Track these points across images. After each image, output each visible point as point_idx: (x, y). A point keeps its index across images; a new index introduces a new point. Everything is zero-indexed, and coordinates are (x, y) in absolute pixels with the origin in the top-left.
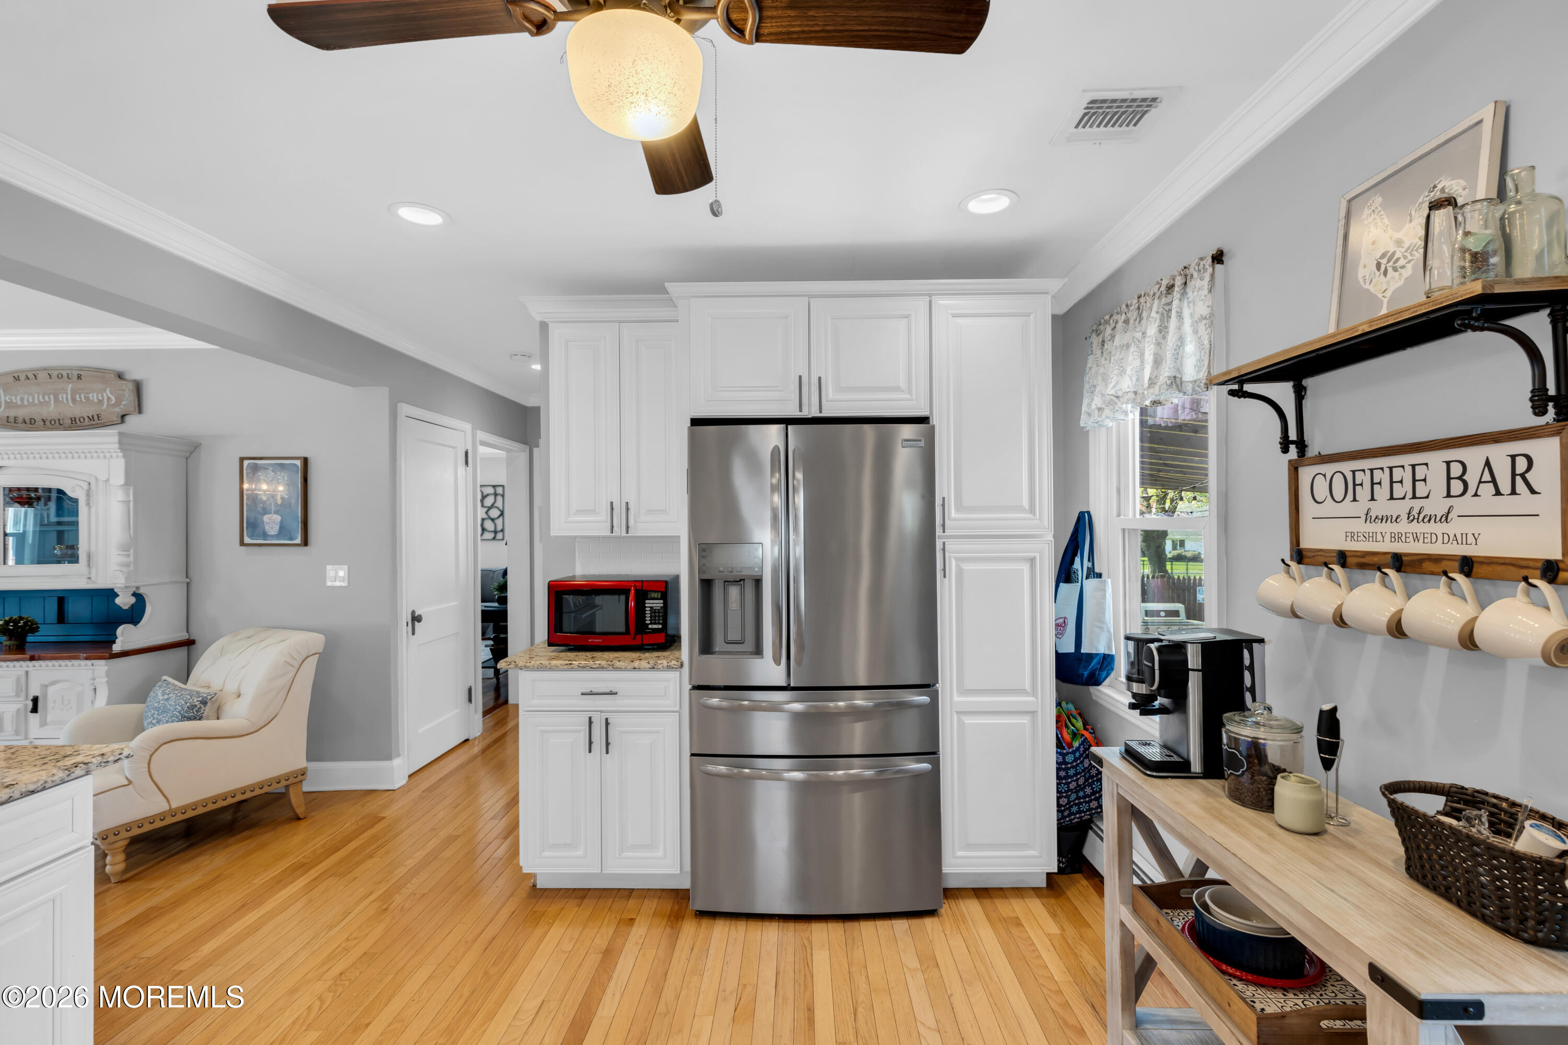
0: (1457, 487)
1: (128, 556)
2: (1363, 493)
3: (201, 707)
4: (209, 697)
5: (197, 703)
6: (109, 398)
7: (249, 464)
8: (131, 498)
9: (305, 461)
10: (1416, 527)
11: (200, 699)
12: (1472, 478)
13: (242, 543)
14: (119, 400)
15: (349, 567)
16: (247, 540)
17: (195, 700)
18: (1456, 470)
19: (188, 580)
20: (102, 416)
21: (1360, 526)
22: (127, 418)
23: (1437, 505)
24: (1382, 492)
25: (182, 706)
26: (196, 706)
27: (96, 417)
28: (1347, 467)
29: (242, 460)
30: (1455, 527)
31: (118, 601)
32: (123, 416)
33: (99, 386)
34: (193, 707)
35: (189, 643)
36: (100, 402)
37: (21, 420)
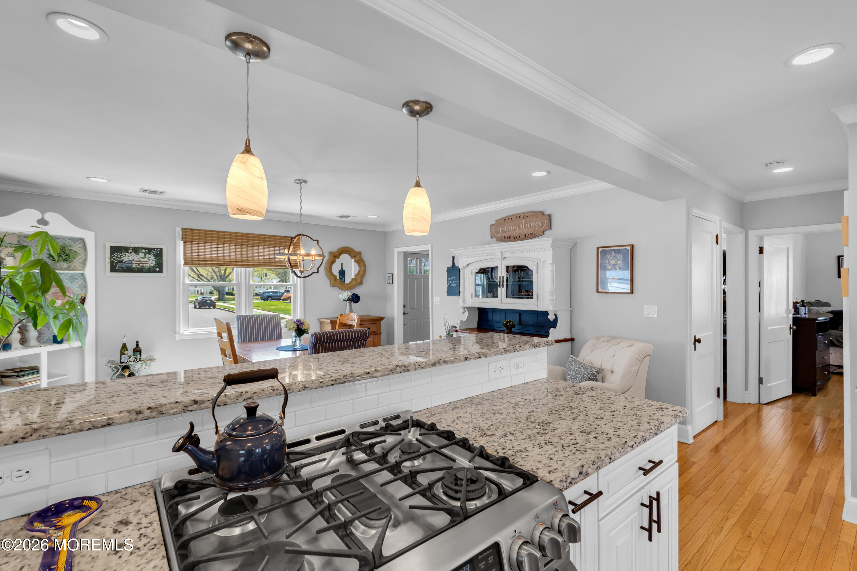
1: (553, 296)
3: (596, 375)
4: (600, 371)
5: (595, 372)
6: (538, 224)
7: (602, 250)
8: (554, 269)
9: (632, 247)
11: (596, 371)
13: (598, 292)
14: (542, 224)
15: (658, 307)
16: (600, 290)
17: (594, 371)
19: (571, 309)
20: (536, 233)
22: (545, 232)
25: (588, 372)
26: (594, 374)
27: (533, 233)
29: (598, 248)
31: (549, 317)
32: (544, 232)
33: (535, 219)
34: (593, 374)
35: (572, 340)
36: (535, 226)
37: (506, 238)
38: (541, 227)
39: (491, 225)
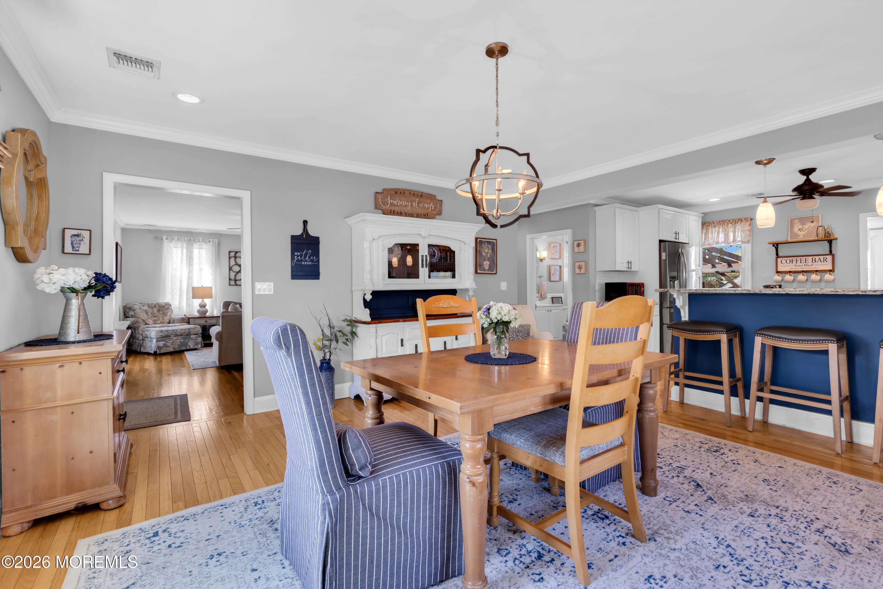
0: (814, 261)
2: (794, 263)
6: (431, 206)
7: (479, 240)
9: (496, 241)
10: (807, 267)
12: (817, 260)
13: (476, 272)
14: (435, 208)
16: (479, 271)
18: (814, 259)
20: (429, 215)
21: (794, 267)
23: (810, 263)
24: (799, 262)
27: (426, 215)
28: (791, 258)
29: (477, 239)
30: (813, 266)
31: (470, 294)
32: (435, 215)
33: (428, 201)
36: (428, 208)
37: (396, 212)
38: (434, 210)
39: (376, 193)
